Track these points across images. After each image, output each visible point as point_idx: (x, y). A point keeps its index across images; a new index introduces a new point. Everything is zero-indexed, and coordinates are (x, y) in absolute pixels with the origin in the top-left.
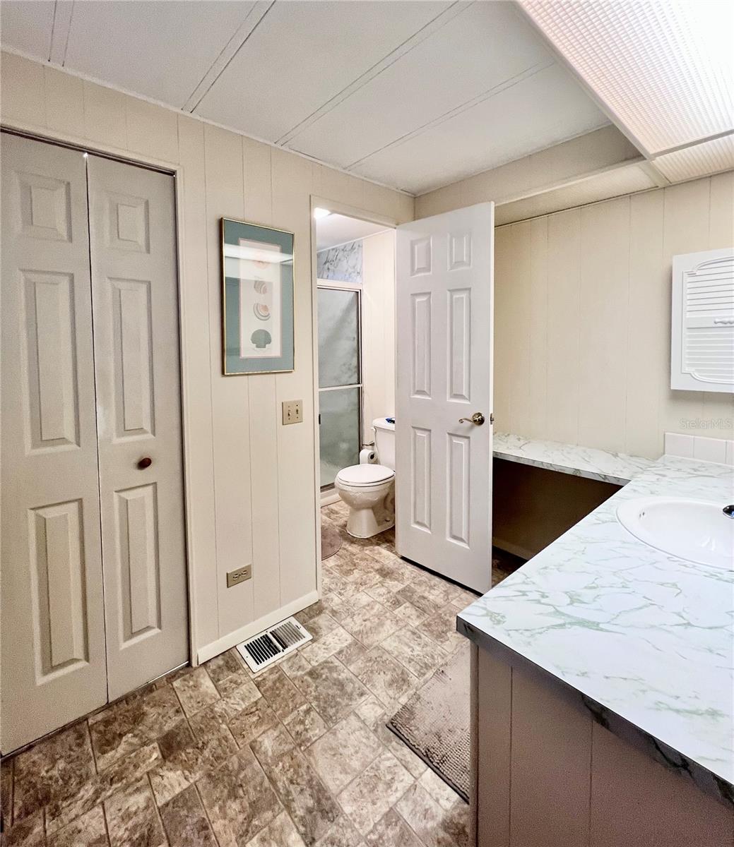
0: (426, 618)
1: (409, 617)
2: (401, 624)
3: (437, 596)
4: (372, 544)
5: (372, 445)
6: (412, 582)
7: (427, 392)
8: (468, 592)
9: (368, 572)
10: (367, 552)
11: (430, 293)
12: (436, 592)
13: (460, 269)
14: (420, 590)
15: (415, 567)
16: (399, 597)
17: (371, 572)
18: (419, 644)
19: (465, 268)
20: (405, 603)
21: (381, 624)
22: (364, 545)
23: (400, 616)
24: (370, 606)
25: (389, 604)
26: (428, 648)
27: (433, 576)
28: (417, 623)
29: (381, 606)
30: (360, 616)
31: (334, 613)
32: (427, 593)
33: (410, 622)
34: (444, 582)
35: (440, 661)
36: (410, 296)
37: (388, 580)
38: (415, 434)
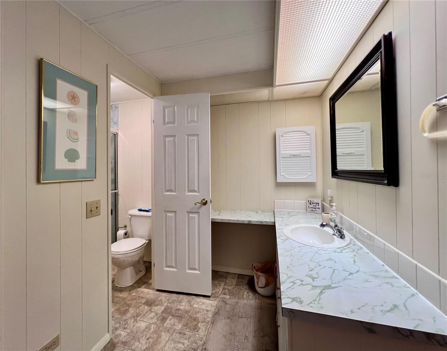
0: (184, 321)
1: (174, 325)
2: (171, 331)
3: (185, 305)
4: (135, 288)
5: (126, 227)
6: (168, 303)
7: (174, 190)
8: (199, 297)
9: (139, 307)
10: (134, 294)
11: (175, 136)
12: (184, 304)
13: (192, 124)
14: (175, 306)
15: (166, 293)
16: (164, 315)
17: (141, 306)
18: (186, 339)
19: (196, 124)
20: (168, 317)
21: (159, 337)
22: (130, 290)
23: (169, 326)
24: (148, 328)
25: (159, 322)
26: (192, 339)
27: (179, 295)
28: (180, 326)
29: (155, 325)
30: (144, 337)
31: (125, 343)
32: (179, 306)
33: (176, 327)
34: (185, 296)
35: (201, 343)
36: (163, 136)
37: (154, 308)
38: (166, 215)
